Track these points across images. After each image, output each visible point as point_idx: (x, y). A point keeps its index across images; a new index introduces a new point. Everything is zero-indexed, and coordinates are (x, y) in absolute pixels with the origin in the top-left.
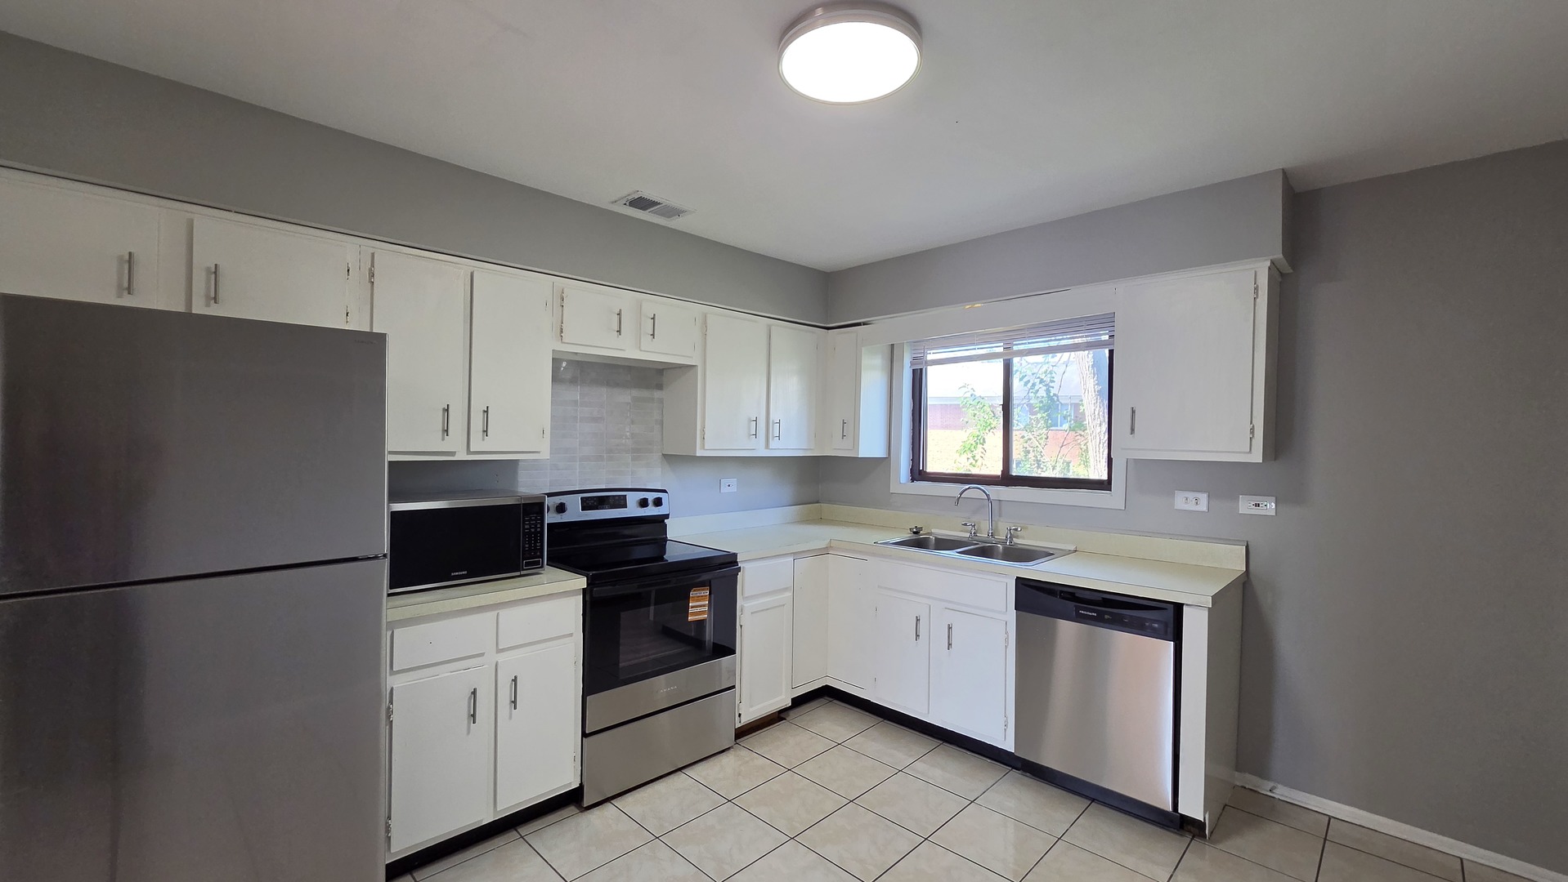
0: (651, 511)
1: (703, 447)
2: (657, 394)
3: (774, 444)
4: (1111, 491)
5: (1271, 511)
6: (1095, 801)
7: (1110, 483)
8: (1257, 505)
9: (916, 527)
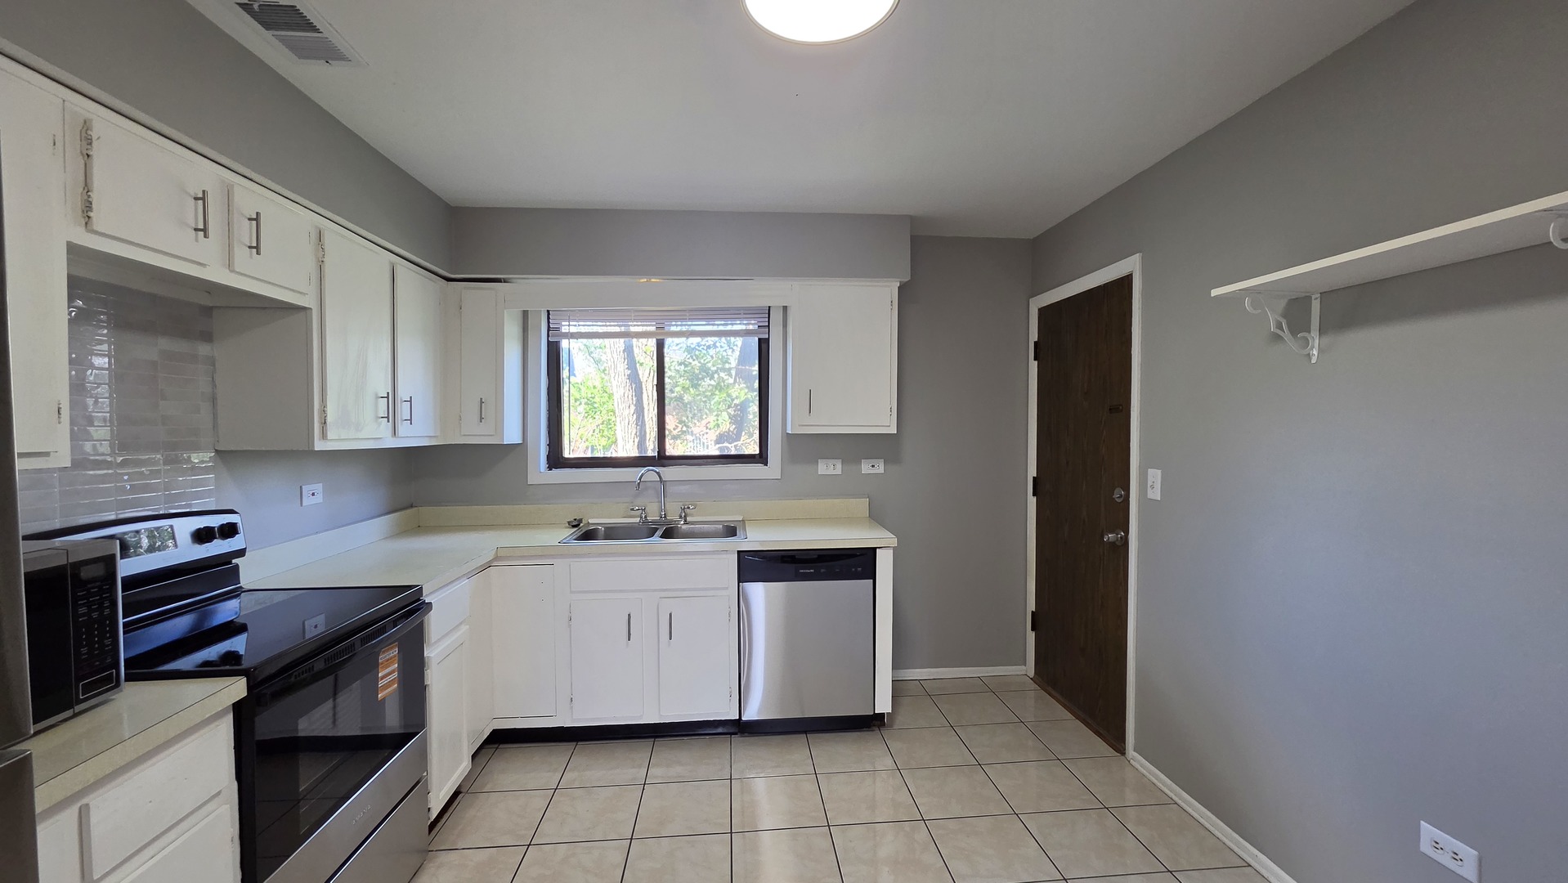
0: (218, 547)
1: (324, 436)
2: (203, 349)
3: (403, 428)
4: (766, 464)
5: (881, 470)
6: (806, 732)
7: (761, 458)
8: (873, 466)
9: (575, 520)
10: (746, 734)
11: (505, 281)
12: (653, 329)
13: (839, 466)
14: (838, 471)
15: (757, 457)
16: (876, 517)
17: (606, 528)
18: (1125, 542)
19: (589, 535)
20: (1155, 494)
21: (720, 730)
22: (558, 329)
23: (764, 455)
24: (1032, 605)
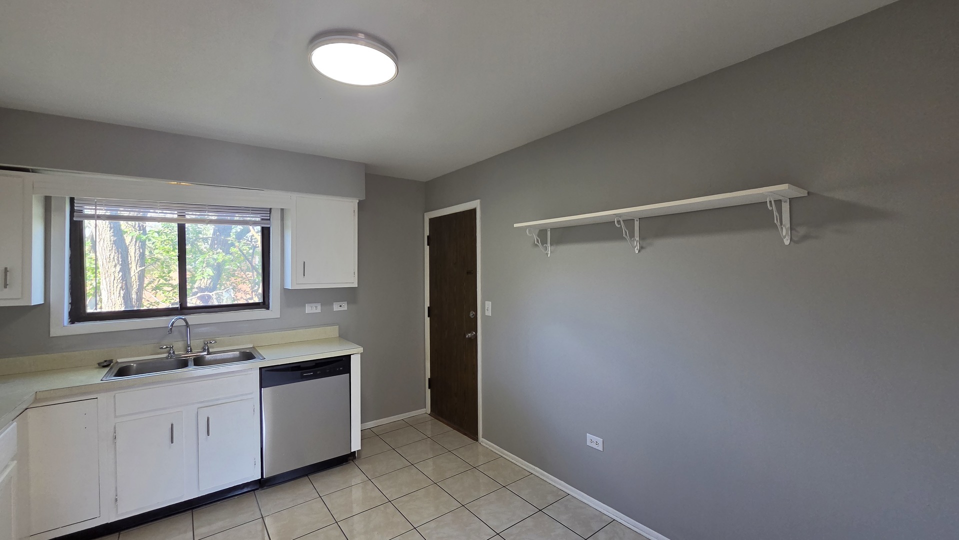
4: (268, 308)
5: (346, 308)
6: (307, 475)
7: (264, 304)
8: (341, 306)
9: (106, 361)
10: (265, 487)
11: (33, 171)
12: (176, 216)
13: (319, 307)
14: (319, 310)
15: (261, 304)
16: (344, 336)
17: (137, 364)
18: (476, 337)
19: (123, 372)
20: (489, 313)
21: (245, 490)
22: (81, 211)
23: (267, 303)
24: (428, 375)
